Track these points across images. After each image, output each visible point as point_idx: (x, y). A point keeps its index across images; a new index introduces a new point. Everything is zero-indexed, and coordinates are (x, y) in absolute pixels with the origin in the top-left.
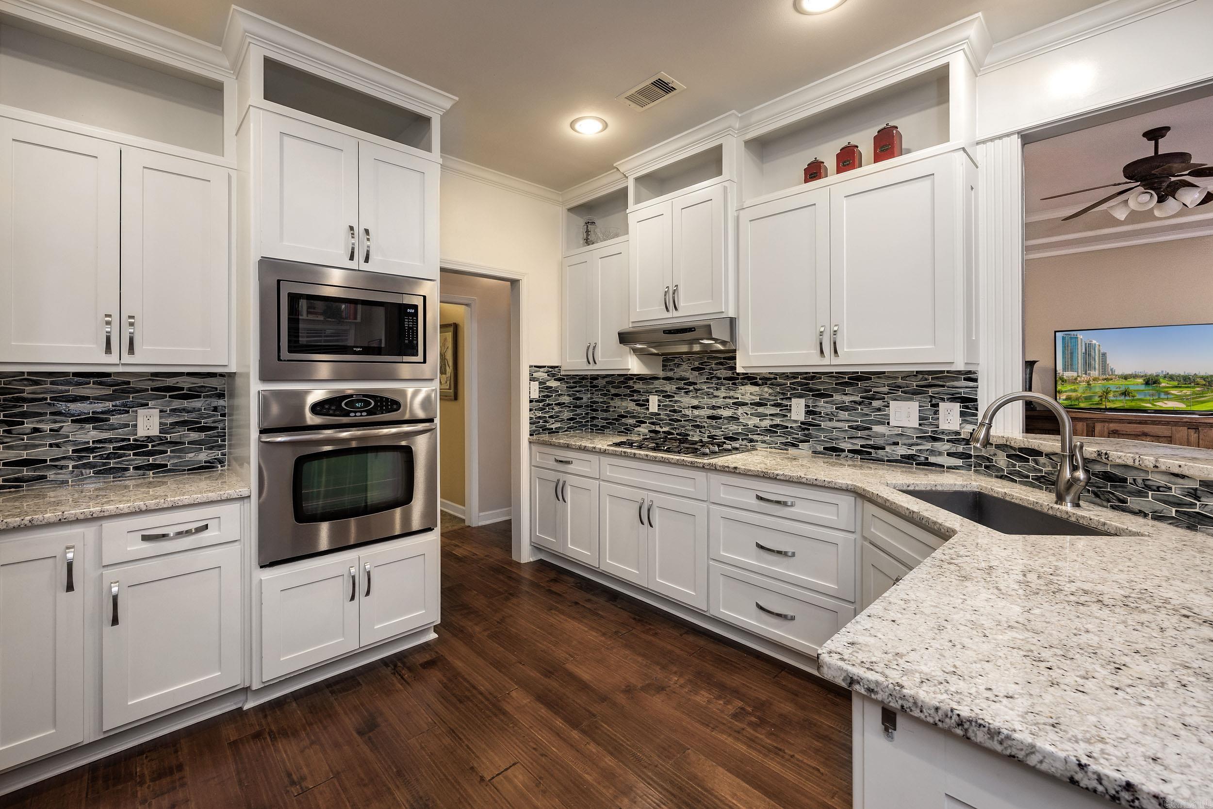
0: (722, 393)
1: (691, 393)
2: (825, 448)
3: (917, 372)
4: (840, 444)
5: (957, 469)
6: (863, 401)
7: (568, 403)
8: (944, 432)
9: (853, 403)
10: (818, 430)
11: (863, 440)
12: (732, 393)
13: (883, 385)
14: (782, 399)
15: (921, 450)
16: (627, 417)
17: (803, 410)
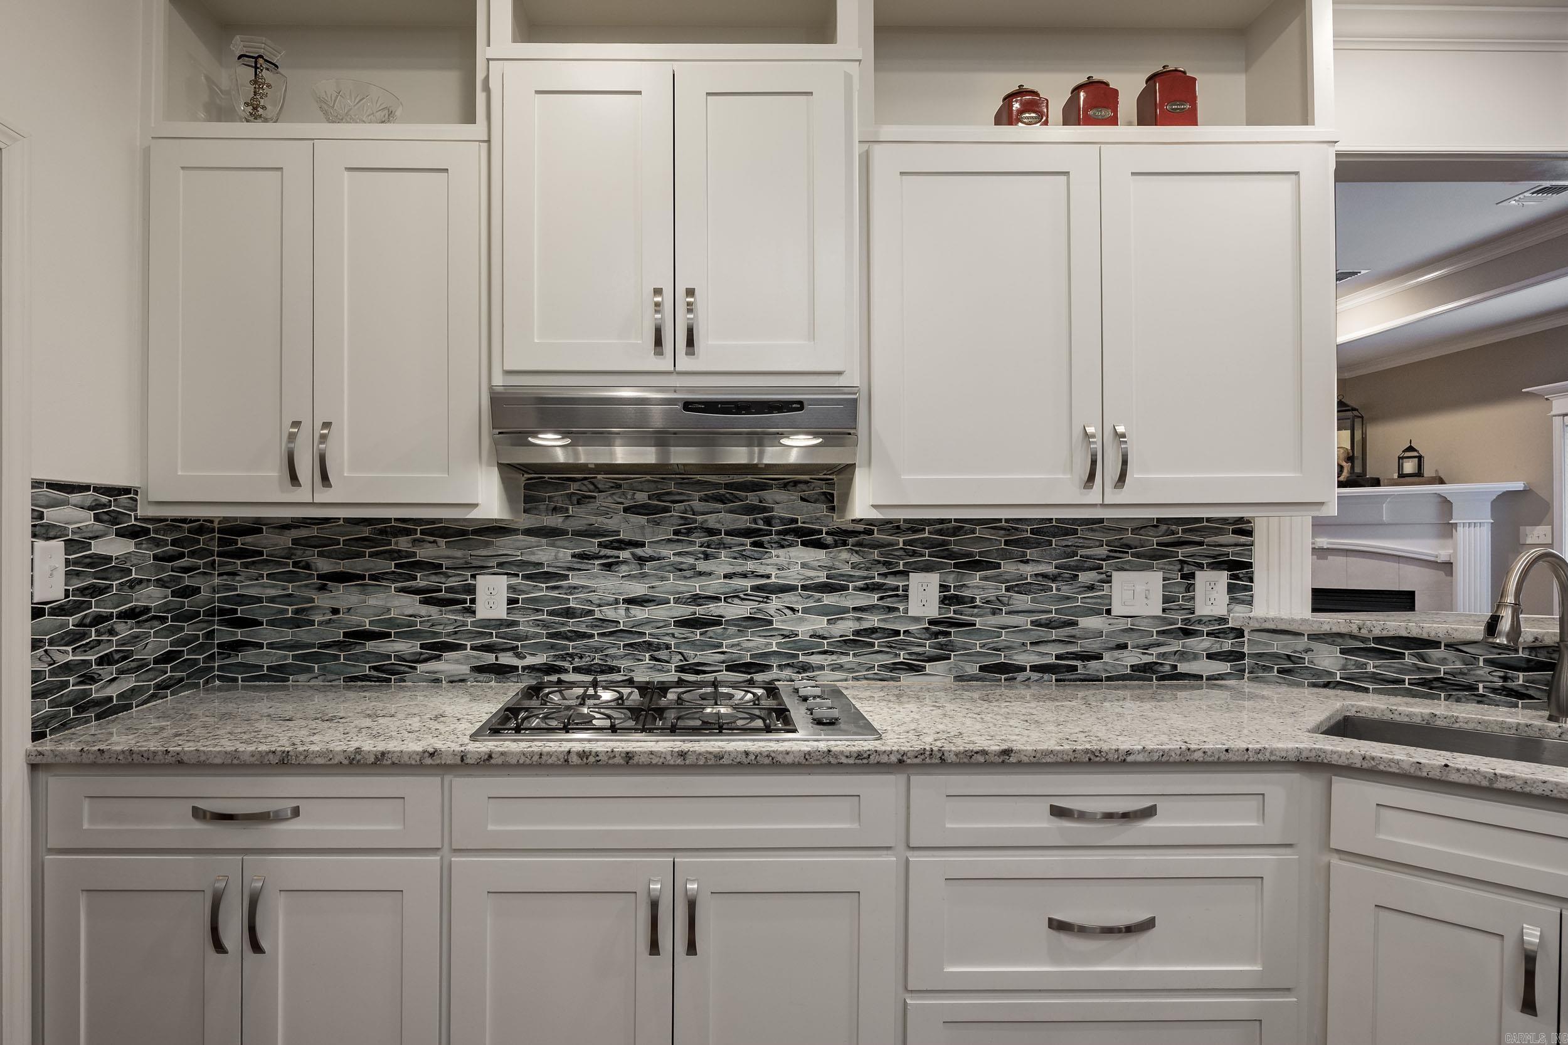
0: (723, 563)
1: (624, 568)
2: (982, 669)
3: (1158, 520)
4: (1015, 657)
5: (1223, 679)
6: (1059, 575)
7: (159, 608)
8: (1201, 620)
9: (1040, 578)
10: (969, 633)
11: (1060, 645)
12: (750, 566)
13: (1098, 543)
14: (885, 575)
15: (1165, 653)
16: (388, 635)
17: (935, 594)
